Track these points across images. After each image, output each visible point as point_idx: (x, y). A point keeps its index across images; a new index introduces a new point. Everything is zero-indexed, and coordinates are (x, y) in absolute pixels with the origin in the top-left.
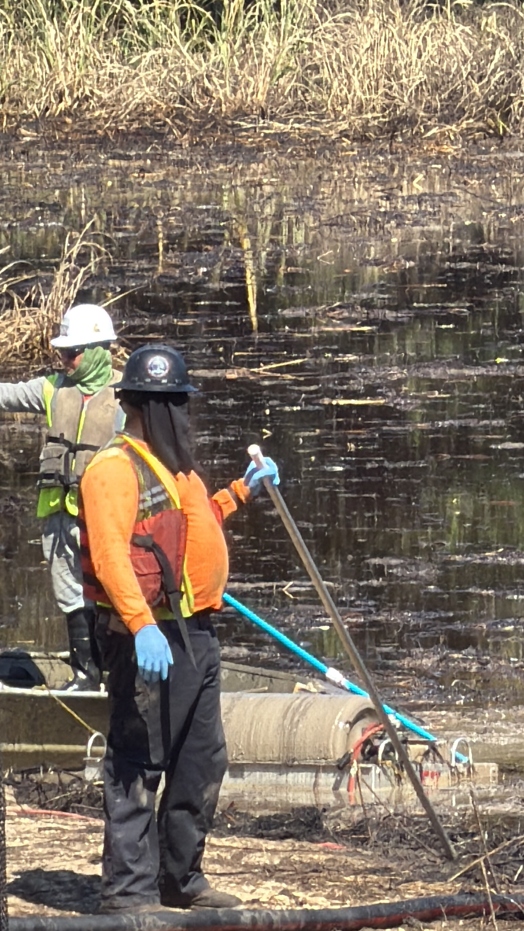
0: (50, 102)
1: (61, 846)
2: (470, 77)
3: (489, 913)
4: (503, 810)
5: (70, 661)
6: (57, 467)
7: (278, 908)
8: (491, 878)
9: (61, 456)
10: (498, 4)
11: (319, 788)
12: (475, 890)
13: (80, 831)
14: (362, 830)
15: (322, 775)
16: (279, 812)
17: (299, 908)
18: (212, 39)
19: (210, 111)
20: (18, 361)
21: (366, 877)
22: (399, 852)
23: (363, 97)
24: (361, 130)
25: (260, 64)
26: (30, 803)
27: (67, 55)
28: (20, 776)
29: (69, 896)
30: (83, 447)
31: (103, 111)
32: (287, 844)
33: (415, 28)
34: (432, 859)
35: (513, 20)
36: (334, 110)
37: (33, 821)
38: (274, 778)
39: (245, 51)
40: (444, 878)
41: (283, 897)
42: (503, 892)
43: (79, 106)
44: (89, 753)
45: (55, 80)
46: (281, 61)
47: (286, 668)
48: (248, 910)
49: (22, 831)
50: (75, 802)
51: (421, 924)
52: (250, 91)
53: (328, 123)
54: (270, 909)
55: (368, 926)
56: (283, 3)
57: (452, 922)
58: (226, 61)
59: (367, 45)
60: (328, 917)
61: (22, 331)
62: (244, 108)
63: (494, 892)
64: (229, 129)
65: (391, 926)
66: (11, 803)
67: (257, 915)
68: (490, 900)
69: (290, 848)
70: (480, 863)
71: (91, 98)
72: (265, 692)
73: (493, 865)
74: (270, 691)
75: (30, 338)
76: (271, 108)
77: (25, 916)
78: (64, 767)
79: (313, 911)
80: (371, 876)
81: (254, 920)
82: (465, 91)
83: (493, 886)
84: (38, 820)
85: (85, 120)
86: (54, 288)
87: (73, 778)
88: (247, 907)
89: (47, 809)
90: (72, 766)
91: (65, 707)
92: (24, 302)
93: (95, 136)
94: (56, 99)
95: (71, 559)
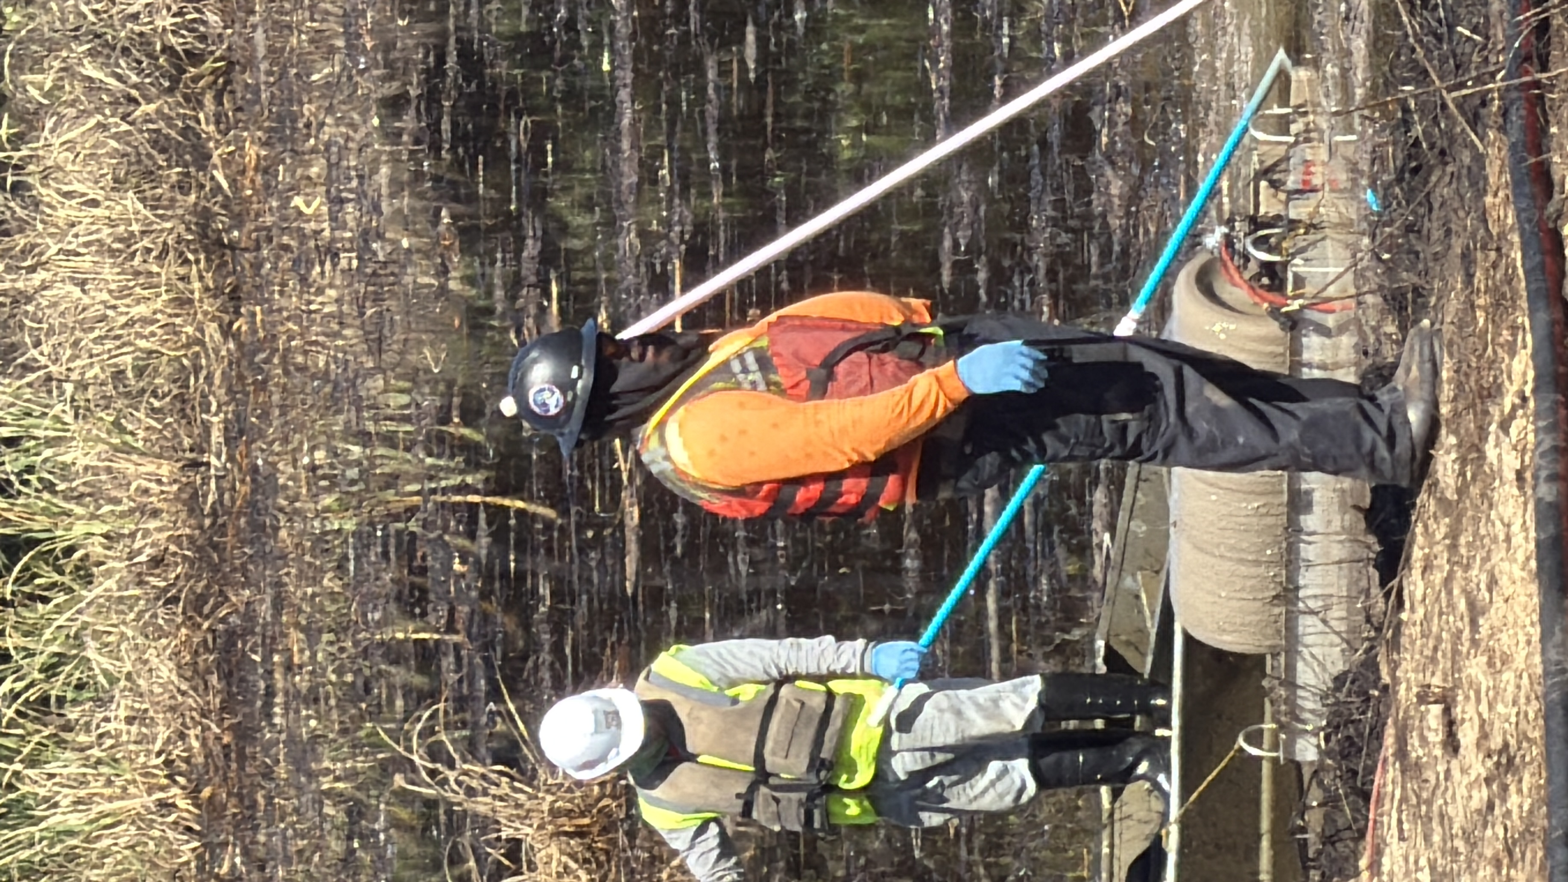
0: (176, 823)
1: (1429, 803)
2: (130, 119)
3: (1537, 84)
4: (1363, 53)
5: (1119, 785)
6: (795, 805)
7: (1531, 437)
8: (1478, 81)
9: (775, 798)
10: (6, 71)
11: (1329, 361)
12: (1499, 107)
13: (1404, 772)
14: (1400, 298)
15: (1306, 356)
17: (1531, 404)
18: (69, 551)
19: (188, 553)
21: (1478, 290)
22: (1437, 234)
23: (165, 297)
24: (219, 302)
25: (109, 469)
26: (1356, 855)
27: (97, 794)
28: (1312, 872)
29: (1513, 788)
30: (759, 759)
31: (192, 732)
33: (48, 211)
34: (1447, 179)
35: (34, 47)
36: (188, 346)
37: (1387, 851)
39: (90, 495)
40: (1479, 159)
41: (1513, 430)
42: (1501, 59)
43: (180, 774)
44: (1274, 754)
45: (138, 814)
46: (105, 434)
48: (1534, 488)
49: (1404, 869)
50: (1356, 780)
51: (1557, 197)
52: (153, 486)
53: (208, 356)
54: (1533, 451)
55: (1560, 286)
56: (5, 432)
57: (1554, 145)
58: (104, 528)
59: (77, 292)
60: (1546, 354)
61: (561, 870)
62: (185, 496)
63: (1503, 73)
64: (220, 521)
65: (1562, 248)
67: (1543, 474)
68: (1516, 81)
70: (1454, 99)
71: (170, 754)
73: (1456, 76)
75: (573, 856)
76: (184, 451)
77: (1548, 863)
78: (1296, 798)
79: (1536, 379)
80: (1476, 281)
81: (1553, 478)
82: (151, 126)
83: (1493, 75)
84: (1384, 841)
85: (206, 764)
86: (490, 814)
87: (1314, 784)
88: (1530, 492)
89: (1366, 826)
90: (1295, 785)
91: (1195, 795)
92: (513, 867)
93: (233, 747)
94: (170, 813)
95: (947, 781)
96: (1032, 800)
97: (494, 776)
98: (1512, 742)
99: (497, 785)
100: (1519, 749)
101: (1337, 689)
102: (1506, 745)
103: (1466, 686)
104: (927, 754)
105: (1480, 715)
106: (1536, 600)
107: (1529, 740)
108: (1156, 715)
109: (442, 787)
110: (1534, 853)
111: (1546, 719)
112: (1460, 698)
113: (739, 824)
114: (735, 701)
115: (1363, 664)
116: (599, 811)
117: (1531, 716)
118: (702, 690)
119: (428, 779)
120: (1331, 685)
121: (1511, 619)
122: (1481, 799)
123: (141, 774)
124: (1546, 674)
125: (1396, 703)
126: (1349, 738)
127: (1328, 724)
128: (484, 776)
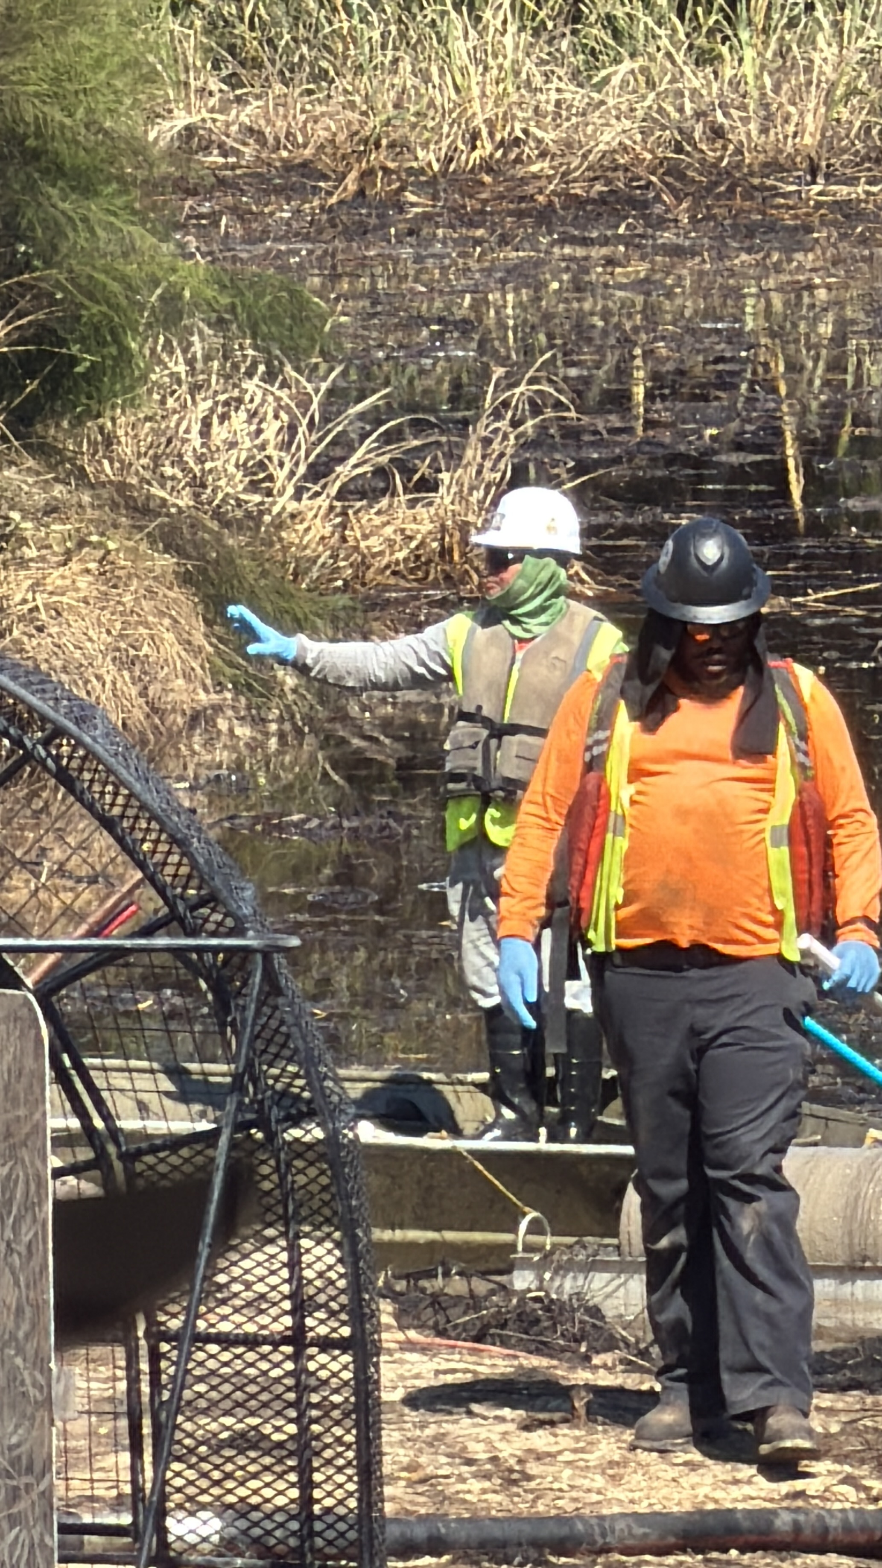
0: (456, 149)
5: (491, 1090)
6: (470, 763)
7: (837, 1506)
9: (477, 743)
16: (841, 1345)
17: (871, 1507)
19: (725, 163)
20: (402, 582)
25: (809, 83)
26: (421, 1327)
27: (486, 69)
28: (404, 1283)
29: (487, 1484)
30: (514, 729)
31: (546, 164)
32: (852, 1398)
37: (425, 1358)
38: (832, 1289)
39: (784, 64)
41: (845, 1489)
43: (505, 155)
44: (520, 1248)
45: (465, 109)
46: (845, 80)
47: (852, 1103)
48: (787, 1509)
49: (407, 1374)
50: (496, 1327)
52: (791, 129)
54: (824, 1508)
58: (750, 79)
61: (408, 533)
62: (782, 159)
64: (756, 194)
66: (389, 1328)
67: (801, 1518)
69: (858, 1407)
71: (525, 143)
72: (815, 1144)
74: (825, 1142)
75: (421, 545)
76: (828, 159)
77: (412, 1518)
78: (479, 1268)
81: (797, 1527)
84: (435, 1356)
85: (514, 179)
86: (465, 462)
87: (492, 1286)
88: (785, 1504)
89: (449, 1338)
90: (492, 1266)
91: (480, 1167)
92: (411, 485)
94: (464, 143)
96: (474, 1002)
97: (502, 466)
98: (533, 1485)
99: (492, 470)
100: (525, 1491)
101: (587, 1311)
102: (529, 1478)
103: (589, 1438)
105: (560, 1452)
106: (675, 1509)
107: (534, 1501)
108: (560, 1128)
109: (493, 413)
110: (424, 1504)
111: (557, 1518)
112: (577, 1433)
113: (451, 709)
115: (612, 1336)
116: (467, 572)
117: (560, 1503)
119: (499, 400)
120: (591, 1303)
121: (655, 1484)
122: (476, 1452)
123: (505, 113)
124: (602, 1518)
125: (572, 1369)
126: (537, 1321)
127: (552, 1301)
128: (502, 455)
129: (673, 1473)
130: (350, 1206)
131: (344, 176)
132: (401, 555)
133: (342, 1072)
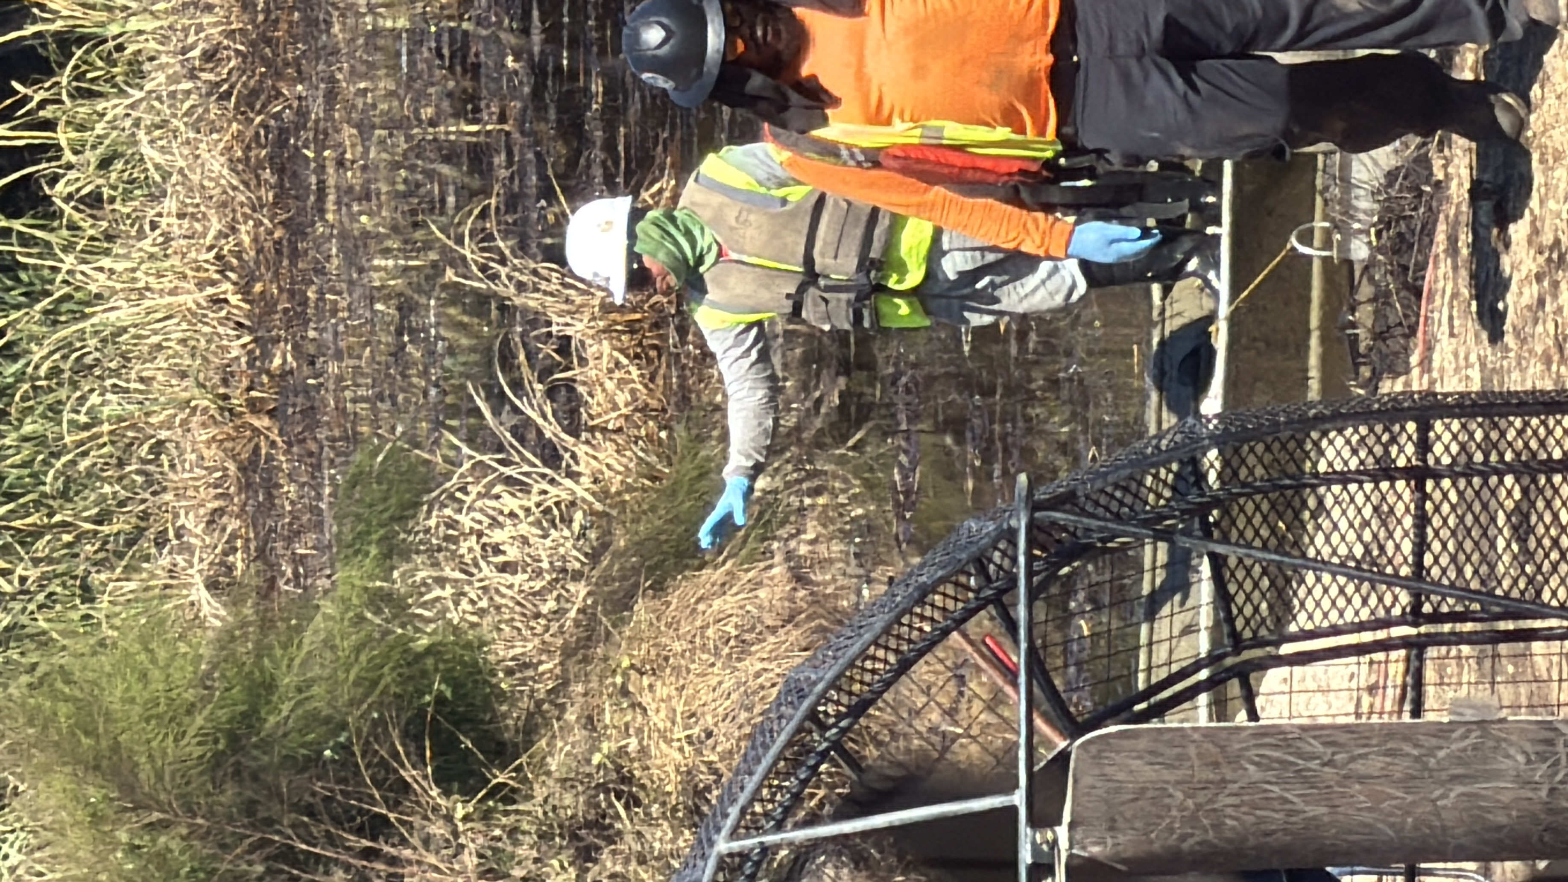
0: (227, 319)
5: (1170, 282)
6: (843, 305)
9: (823, 298)
13: (1455, 268)
18: (121, 47)
19: (241, 48)
20: (662, 371)
26: (1407, 351)
27: (148, 289)
28: (1362, 369)
30: (809, 261)
31: (243, 228)
37: (1438, 347)
43: (232, 270)
44: (1327, 253)
45: (189, 310)
49: (1454, 366)
50: (1406, 275)
58: (158, 23)
61: (612, 365)
64: (273, 17)
66: (1407, 384)
71: (221, 249)
75: (622, 351)
78: (1347, 295)
84: (1435, 337)
85: (257, 262)
86: (540, 309)
87: (1365, 281)
89: (1417, 323)
90: (1344, 282)
91: (1245, 293)
92: (564, 362)
93: (285, 243)
94: (221, 309)
95: (998, 280)
96: (1082, 298)
97: (544, 272)
98: (1564, 239)
99: (548, 280)
101: (1390, 184)
102: (1557, 241)
104: (978, 254)
105: (1531, 212)
108: (1206, 213)
109: (493, 280)
112: (1511, 195)
114: (784, 201)
115: (1416, 160)
116: (651, 306)
118: (749, 192)
119: (480, 275)
120: (1382, 181)
122: (1532, 296)
123: (192, 269)
125: (1448, 199)
126: (1400, 235)
127: (1380, 221)
128: (535, 272)
129: (1551, 100)
130: (1286, 423)
131: (255, 429)
132: (635, 372)
133: (1152, 430)
